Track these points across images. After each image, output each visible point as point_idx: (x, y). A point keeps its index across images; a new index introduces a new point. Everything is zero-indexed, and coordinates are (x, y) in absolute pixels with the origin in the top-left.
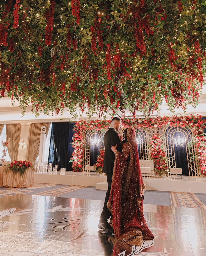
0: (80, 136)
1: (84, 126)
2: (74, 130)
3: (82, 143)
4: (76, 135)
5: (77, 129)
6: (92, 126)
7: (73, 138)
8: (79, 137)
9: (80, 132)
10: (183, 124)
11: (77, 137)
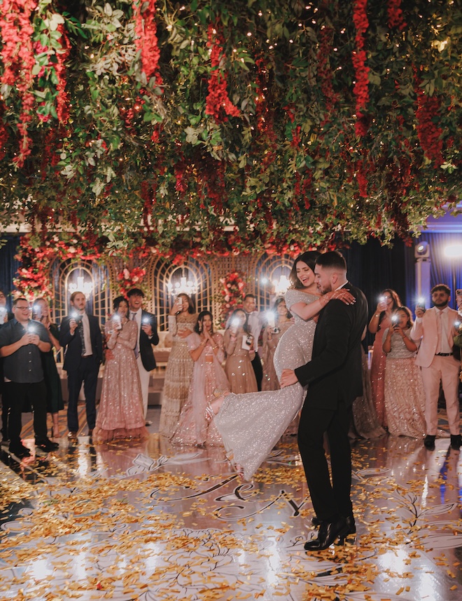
0: (40, 275)
1: (49, 247)
2: (18, 257)
3: (44, 292)
4: (25, 273)
5: (27, 255)
6: (72, 250)
7: (15, 281)
8: (36, 276)
9: (38, 264)
10: (296, 248)
11: (29, 276)
